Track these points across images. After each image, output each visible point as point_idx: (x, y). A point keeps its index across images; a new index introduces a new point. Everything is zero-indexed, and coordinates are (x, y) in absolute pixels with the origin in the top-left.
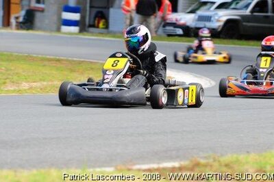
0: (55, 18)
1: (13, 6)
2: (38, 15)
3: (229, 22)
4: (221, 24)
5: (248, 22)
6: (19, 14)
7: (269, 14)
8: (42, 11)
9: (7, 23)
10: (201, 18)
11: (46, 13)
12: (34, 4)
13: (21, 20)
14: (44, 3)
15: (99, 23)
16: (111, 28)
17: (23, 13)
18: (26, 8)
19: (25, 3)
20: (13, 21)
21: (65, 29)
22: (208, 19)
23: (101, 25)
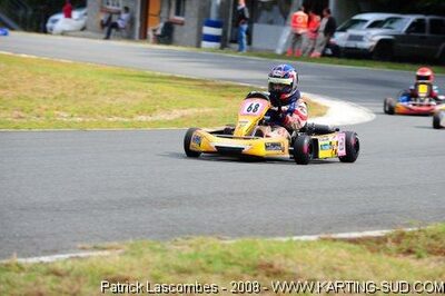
0: (194, 32)
1: (150, 18)
2: (177, 28)
3: (381, 42)
4: (374, 44)
5: (403, 42)
6: (157, 26)
7: (427, 34)
8: (182, 24)
9: (144, 36)
10: (352, 38)
11: (185, 27)
12: (173, 17)
13: (159, 32)
14: (183, 16)
16: (255, 44)
17: (161, 25)
18: (165, 20)
19: (164, 14)
20: (150, 33)
21: (205, 44)
22: (360, 38)
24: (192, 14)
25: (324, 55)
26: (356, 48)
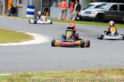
3: (99, 14)
4: (96, 15)
7: (118, 11)
11: (23, 8)
12: (18, 5)
14: (22, 4)
15: (46, 13)
22: (90, 13)
23: (47, 14)
24: (25, 3)
25: (76, 20)
26: (88, 17)
